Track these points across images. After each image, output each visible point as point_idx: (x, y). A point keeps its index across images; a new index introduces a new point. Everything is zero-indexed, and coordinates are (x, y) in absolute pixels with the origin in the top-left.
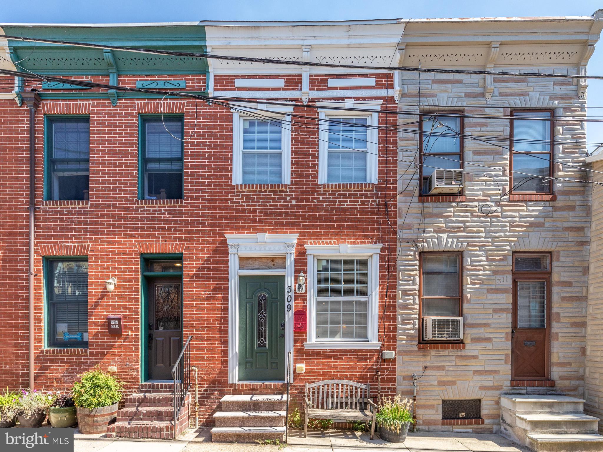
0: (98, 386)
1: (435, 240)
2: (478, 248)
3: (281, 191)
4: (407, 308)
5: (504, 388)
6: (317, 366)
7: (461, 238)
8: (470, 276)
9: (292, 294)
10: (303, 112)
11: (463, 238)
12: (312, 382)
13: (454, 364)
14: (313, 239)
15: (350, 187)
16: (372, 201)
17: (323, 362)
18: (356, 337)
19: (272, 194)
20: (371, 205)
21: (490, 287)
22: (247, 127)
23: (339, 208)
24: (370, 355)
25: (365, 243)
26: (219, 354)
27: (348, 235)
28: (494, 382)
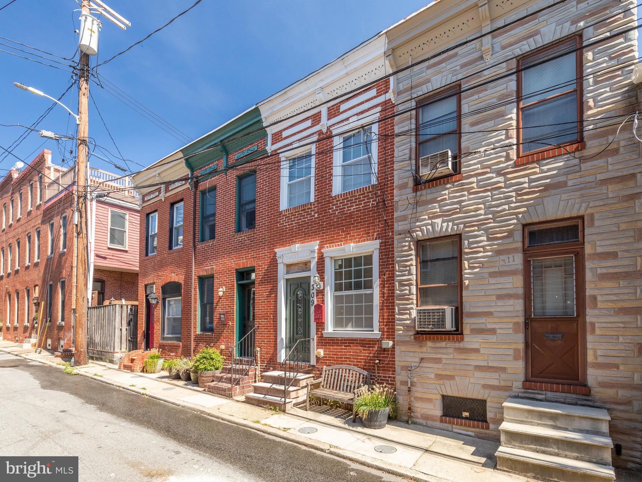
0: (205, 358)
1: (430, 227)
2: (476, 228)
3: (308, 209)
4: (403, 299)
5: (514, 390)
6: (333, 352)
7: (456, 220)
9: (315, 291)
10: (324, 141)
11: (459, 220)
12: (329, 365)
13: (451, 356)
14: (329, 243)
15: (355, 193)
16: (373, 201)
17: (336, 349)
18: (366, 327)
19: (302, 212)
20: (372, 204)
21: (492, 270)
22: (291, 164)
23: (347, 213)
24: (373, 344)
25: (367, 240)
26: (273, 339)
27: (354, 236)
28: (501, 382)
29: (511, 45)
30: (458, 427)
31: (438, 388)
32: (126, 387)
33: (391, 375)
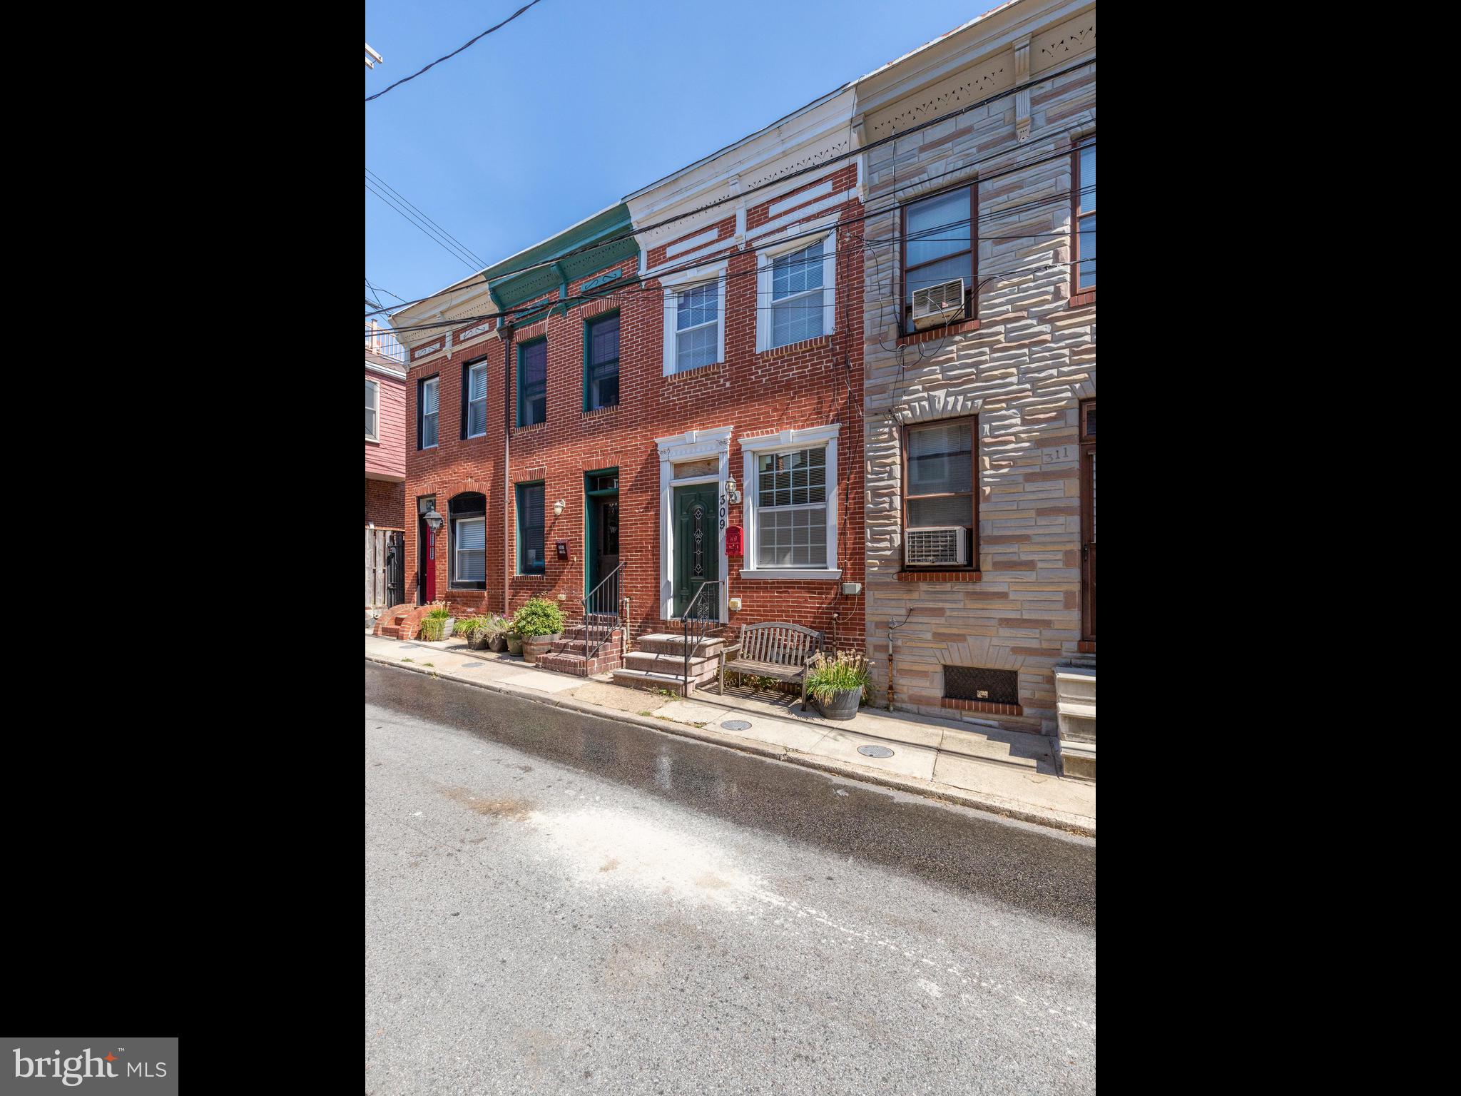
0: (535, 614)
1: (925, 403)
2: (1004, 405)
3: (713, 374)
4: (880, 516)
5: (1064, 654)
6: (757, 602)
7: (969, 393)
8: (989, 454)
9: (726, 506)
10: (741, 264)
11: (974, 392)
12: (751, 623)
13: (961, 605)
14: (750, 430)
15: (796, 349)
16: (827, 362)
17: (763, 597)
18: (812, 563)
19: (704, 379)
20: (825, 367)
21: (1030, 471)
22: (682, 300)
23: (783, 381)
24: (826, 589)
25: (818, 424)
26: (651, 583)
27: (795, 417)
28: (1043, 642)
29: (1062, 116)
30: (971, 713)
31: (938, 654)
32: (396, 662)
33: (857, 637)
